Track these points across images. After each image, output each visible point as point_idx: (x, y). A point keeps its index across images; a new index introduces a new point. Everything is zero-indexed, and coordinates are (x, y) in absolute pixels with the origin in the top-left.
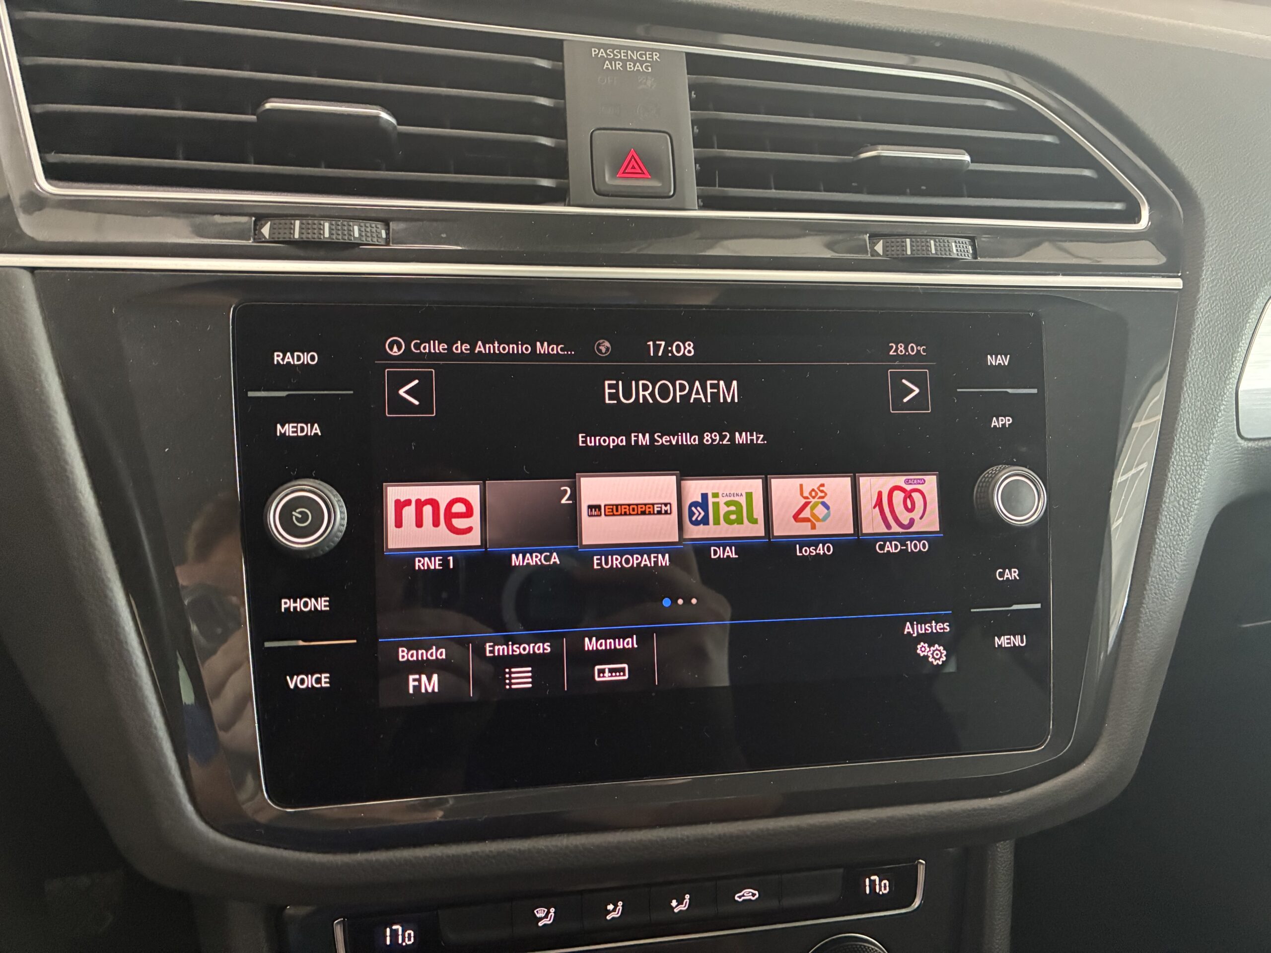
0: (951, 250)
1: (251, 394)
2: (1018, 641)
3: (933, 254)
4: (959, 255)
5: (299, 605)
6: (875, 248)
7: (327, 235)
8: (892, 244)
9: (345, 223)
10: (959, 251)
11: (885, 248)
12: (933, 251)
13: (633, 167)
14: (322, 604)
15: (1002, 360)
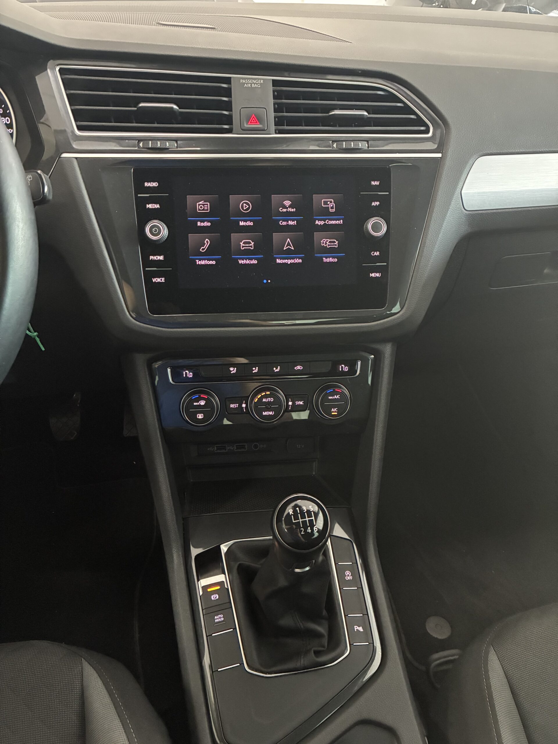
0: (359, 145)
1: (139, 195)
2: (378, 275)
3: (353, 147)
4: (362, 147)
5: (155, 258)
6: (334, 146)
7: (159, 146)
8: (339, 144)
9: (164, 142)
13: (254, 121)
14: (161, 258)
15: (377, 183)
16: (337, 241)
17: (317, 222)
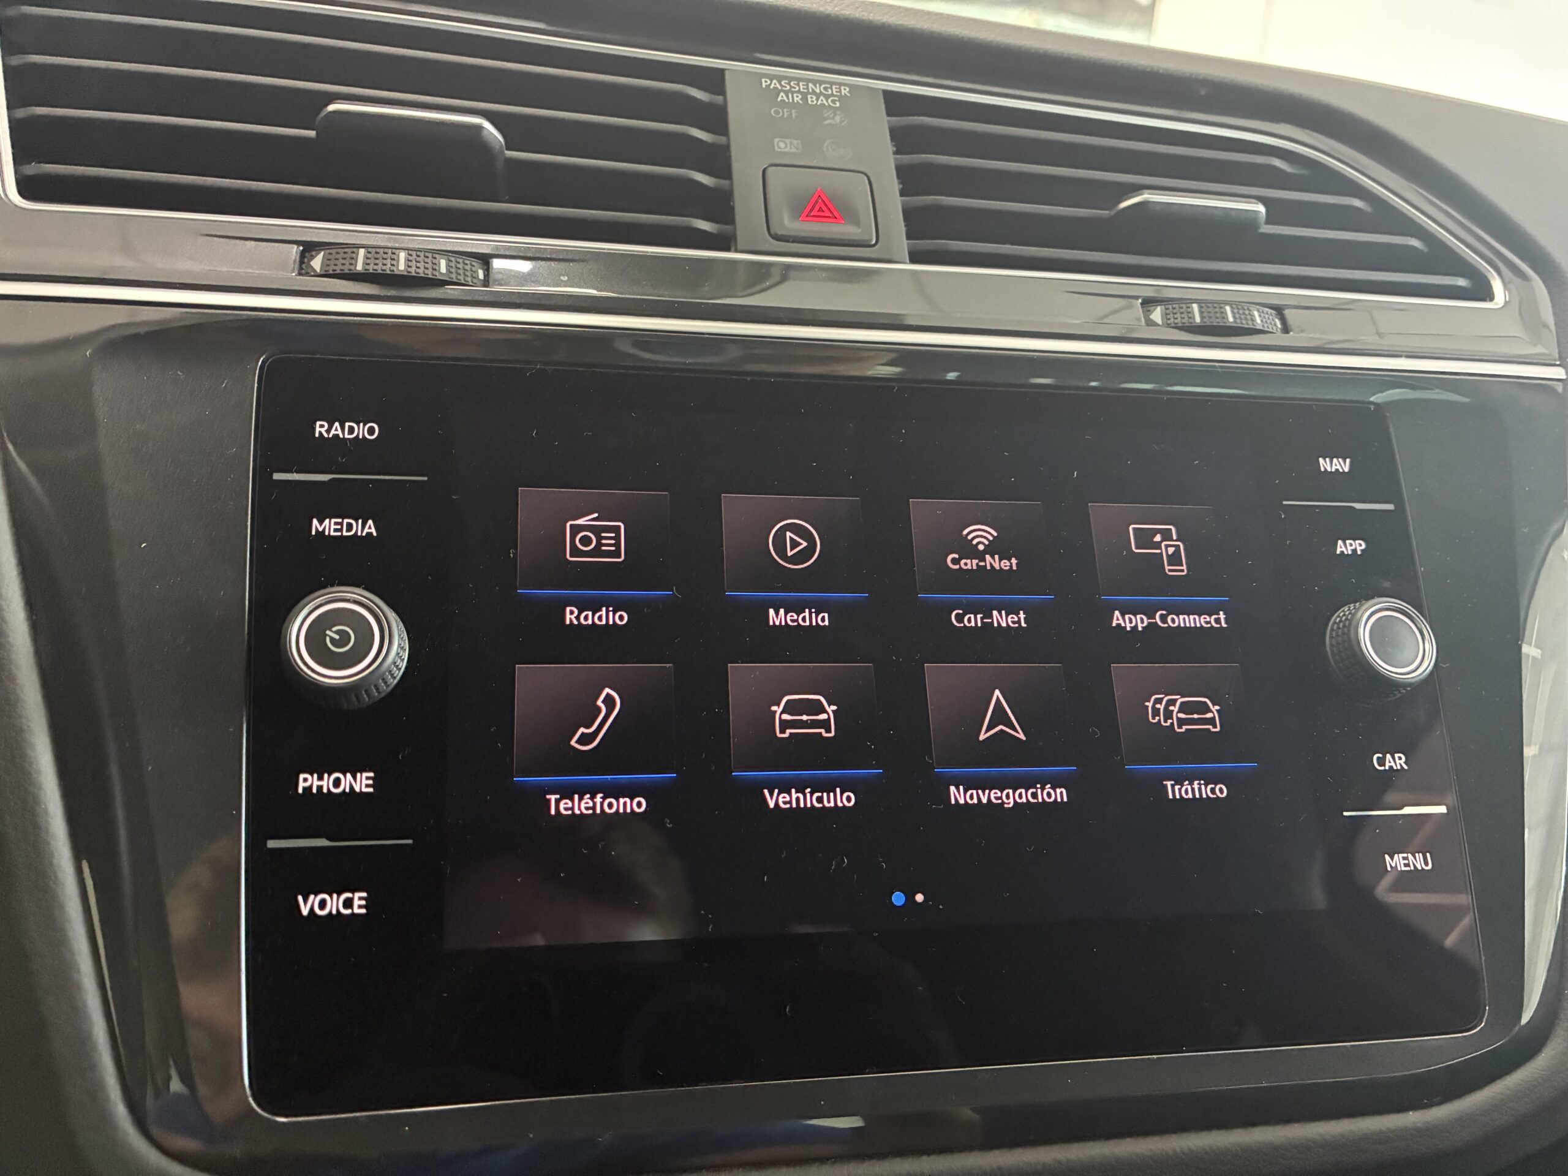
0: (1254, 319)
1: (277, 476)
2: (1420, 862)
3: (1231, 322)
4: (1266, 326)
5: (327, 783)
6: (1151, 317)
7: (402, 267)
8: (1174, 311)
9: (429, 255)
10: (1264, 321)
11: (1165, 316)
12: (1231, 319)
13: (820, 210)
14: (362, 783)
15: (1342, 465)
16: (1214, 705)
17: (1117, 619)
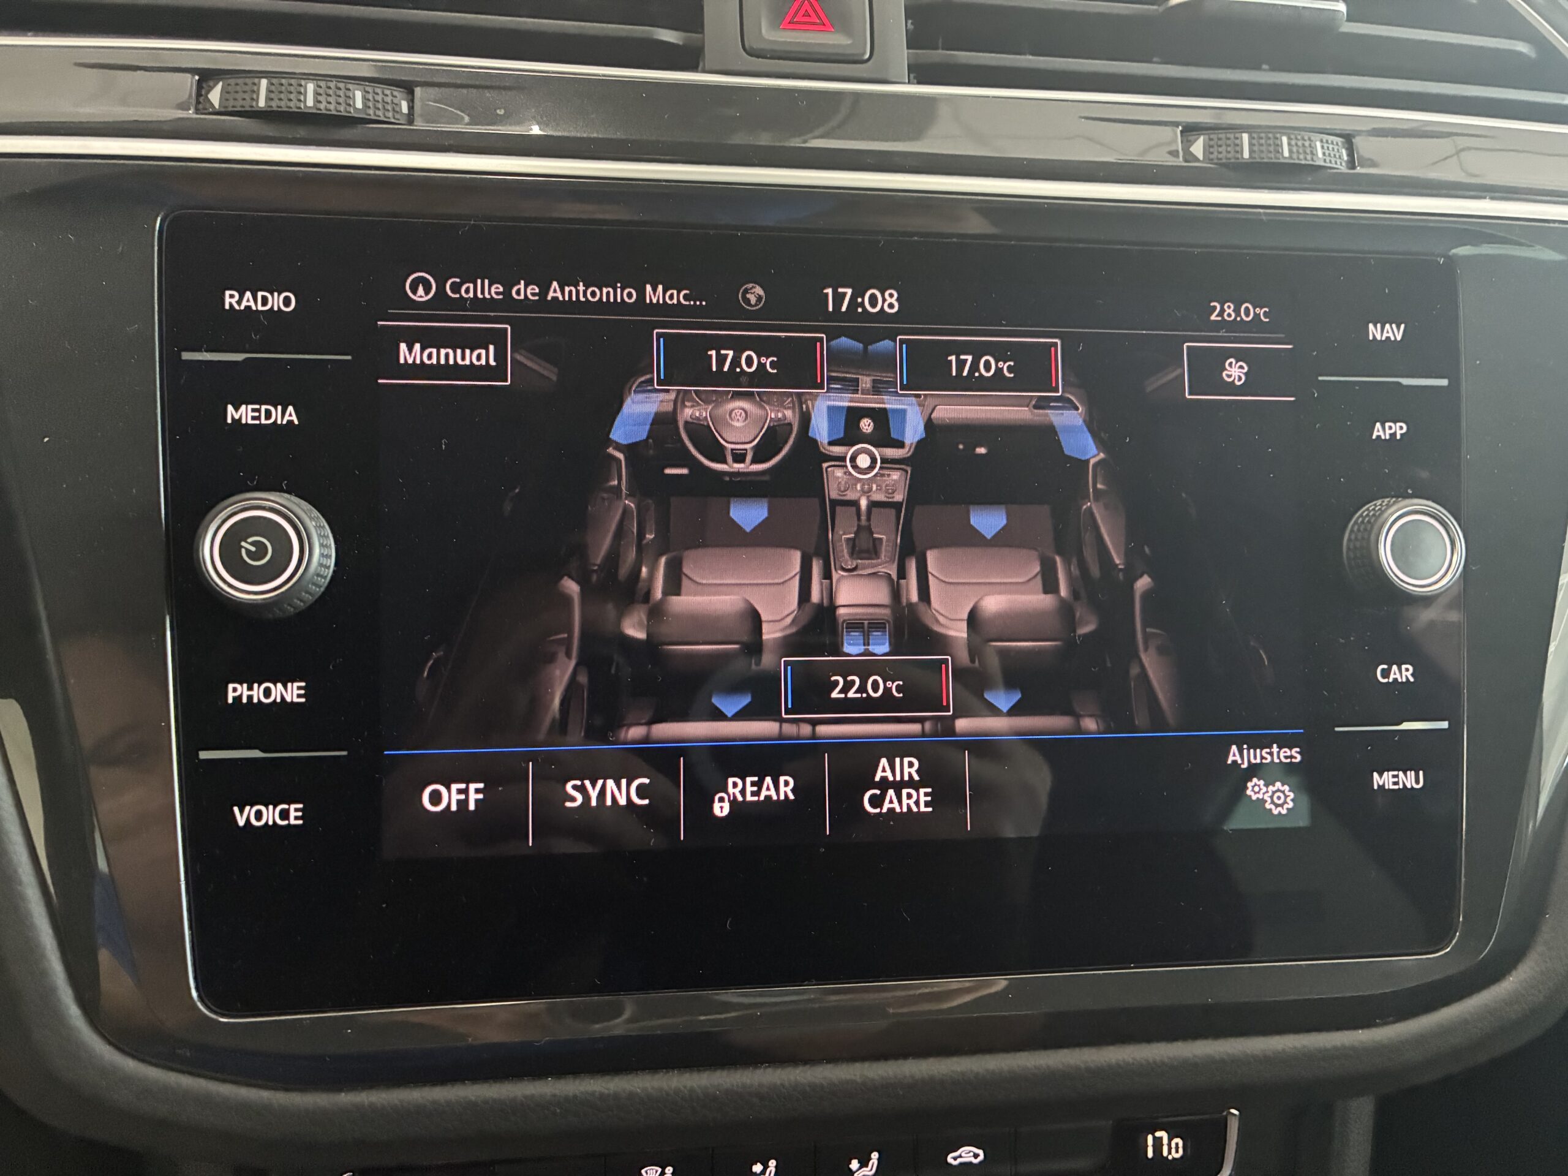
0: (1315, 152)
1: (186, 356)
2: (1409, 780)
3: (1286, 158)
4: (1328, 161)
5: (257, 693)
6: (1192, 149)
7: (310, 102)
8: (1220, 143)
9: (341, 89)
10: (1327, 154)
11: (1208, 148)
12: (1286, 154)
14: (293, 693)
15: (1394, 332)
